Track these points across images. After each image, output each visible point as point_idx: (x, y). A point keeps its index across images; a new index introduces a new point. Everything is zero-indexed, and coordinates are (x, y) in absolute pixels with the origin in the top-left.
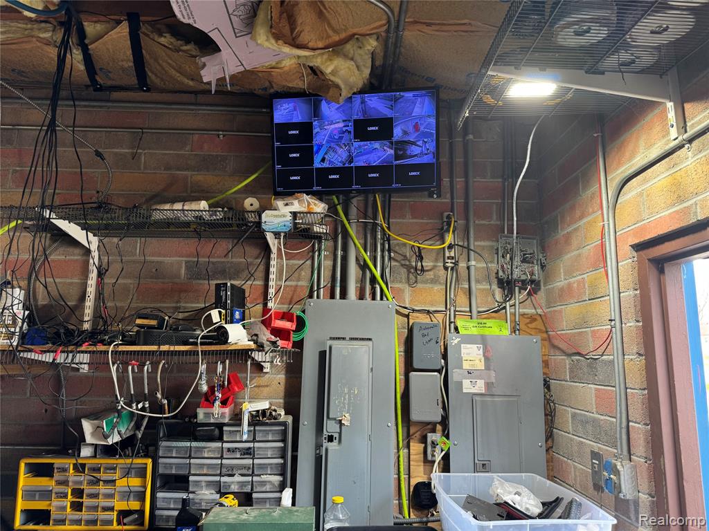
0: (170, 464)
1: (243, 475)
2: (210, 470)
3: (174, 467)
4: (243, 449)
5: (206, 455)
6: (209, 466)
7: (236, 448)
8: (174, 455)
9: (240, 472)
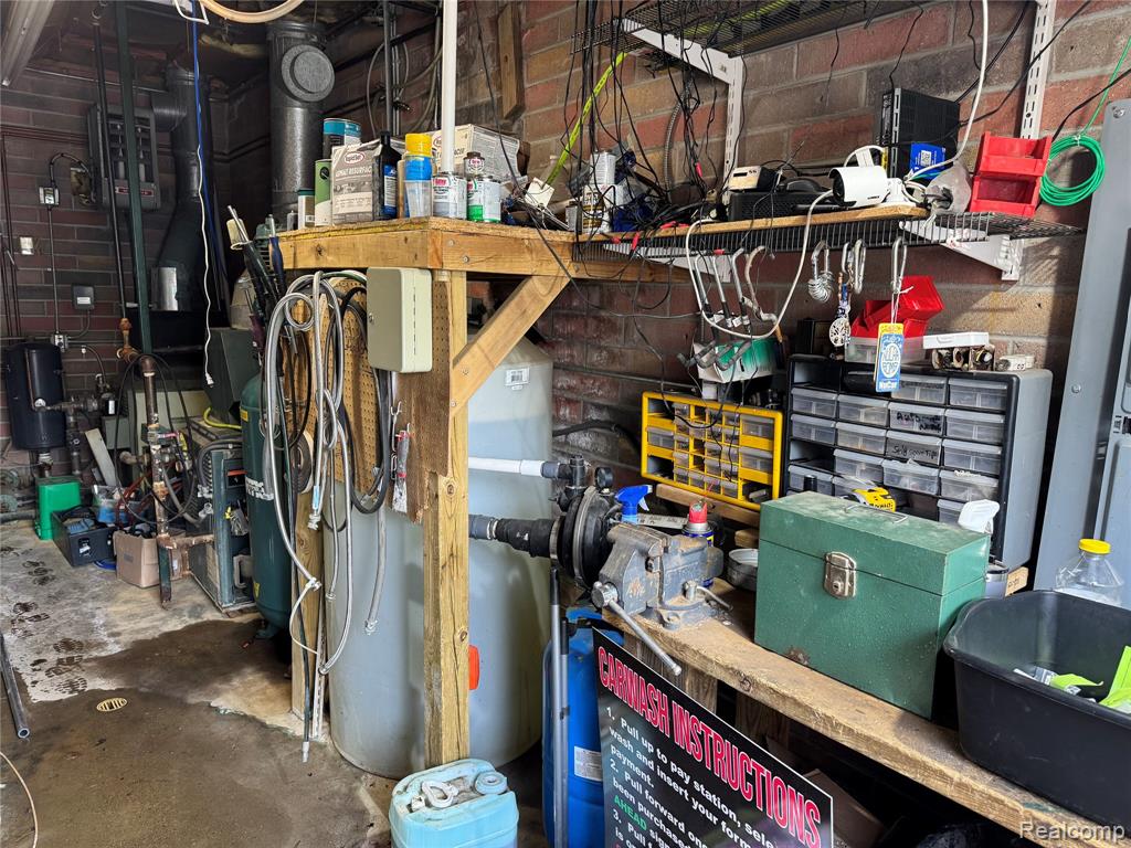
0: (808, 425)
1: (923, 464)
2: (868, 445)
3: (813, 431)
4: (925, 417)
5: (862, 419)
6: (867, 438)
7: (912, 414)
8: (813, 412)
9: (917, 457)
